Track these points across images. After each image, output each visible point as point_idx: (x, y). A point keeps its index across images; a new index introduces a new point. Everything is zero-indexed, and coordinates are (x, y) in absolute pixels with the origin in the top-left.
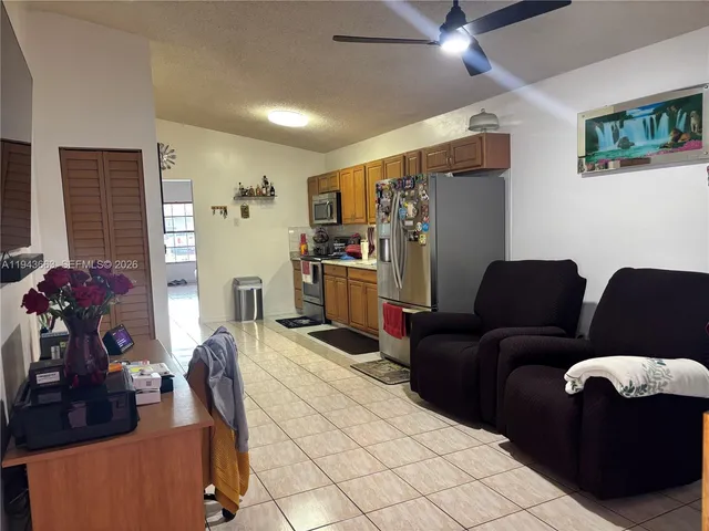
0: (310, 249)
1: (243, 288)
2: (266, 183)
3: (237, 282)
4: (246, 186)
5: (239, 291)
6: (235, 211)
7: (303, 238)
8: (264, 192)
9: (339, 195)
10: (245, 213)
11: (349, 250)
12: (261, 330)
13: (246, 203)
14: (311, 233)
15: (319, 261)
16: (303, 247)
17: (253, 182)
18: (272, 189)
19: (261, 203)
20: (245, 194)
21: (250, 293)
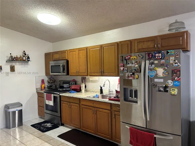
0: (46, 86)
1: (11, 110)
2: (25, 54)
3: (7, 107)
4: (14, 55)
5: (9, 112)
6: (6, 68)
7: (43, 81)
8: (24, 59)
9: (68, 62)
10: (12, 69)
11: (73, 88)
12: (20, 133)
13: (13, 64)
14: (46, 79)
15: (58, 94)
16: (43, 85)
17: (17, 53)
18: (28, 58)
19: (22, 64)
20: (13, 59)
21: (14, 113)
